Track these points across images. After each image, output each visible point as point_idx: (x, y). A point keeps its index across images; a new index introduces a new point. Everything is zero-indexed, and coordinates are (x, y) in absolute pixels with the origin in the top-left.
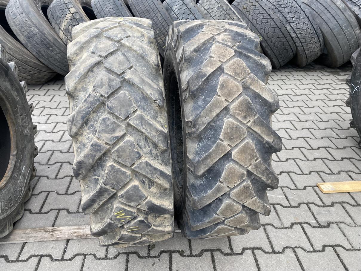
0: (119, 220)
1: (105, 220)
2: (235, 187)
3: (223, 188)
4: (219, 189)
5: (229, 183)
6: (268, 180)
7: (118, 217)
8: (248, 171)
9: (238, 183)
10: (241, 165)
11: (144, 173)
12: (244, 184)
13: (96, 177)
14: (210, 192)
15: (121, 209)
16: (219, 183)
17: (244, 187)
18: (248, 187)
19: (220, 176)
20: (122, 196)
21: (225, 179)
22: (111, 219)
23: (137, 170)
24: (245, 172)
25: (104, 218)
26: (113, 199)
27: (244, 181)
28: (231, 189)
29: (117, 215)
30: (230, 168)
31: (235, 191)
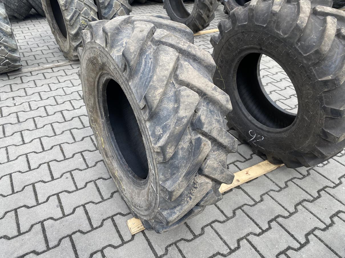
0: (83, 24)
1: (78, 27)
2: (119, 10)
3: (115, 10)
4: (114, 11)
5: (116, 8)
6: (128, 7)
7: (82, 23)
8: (121, 4)
9: (119, 8)
10: (118, 1)
11: (88, 4)
12: (121, 8)
13: (72, 7)
14: (111, 12)
15: (83, 19)
16: (113, 8)
17: (121, 9)
18: (123, 10)
19: (113, 6)
20: (83, 13)
21: (115, 6)
22: (80, 25)
23: (85, 3)
24: (120, 4)
25: (77, 26)
26: (79, 16)
27: (121, 7)
28: (118, 11)
29: (82, 22)
30: (116, 2)
31: (119, 11)
